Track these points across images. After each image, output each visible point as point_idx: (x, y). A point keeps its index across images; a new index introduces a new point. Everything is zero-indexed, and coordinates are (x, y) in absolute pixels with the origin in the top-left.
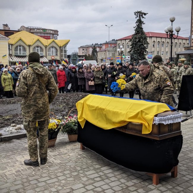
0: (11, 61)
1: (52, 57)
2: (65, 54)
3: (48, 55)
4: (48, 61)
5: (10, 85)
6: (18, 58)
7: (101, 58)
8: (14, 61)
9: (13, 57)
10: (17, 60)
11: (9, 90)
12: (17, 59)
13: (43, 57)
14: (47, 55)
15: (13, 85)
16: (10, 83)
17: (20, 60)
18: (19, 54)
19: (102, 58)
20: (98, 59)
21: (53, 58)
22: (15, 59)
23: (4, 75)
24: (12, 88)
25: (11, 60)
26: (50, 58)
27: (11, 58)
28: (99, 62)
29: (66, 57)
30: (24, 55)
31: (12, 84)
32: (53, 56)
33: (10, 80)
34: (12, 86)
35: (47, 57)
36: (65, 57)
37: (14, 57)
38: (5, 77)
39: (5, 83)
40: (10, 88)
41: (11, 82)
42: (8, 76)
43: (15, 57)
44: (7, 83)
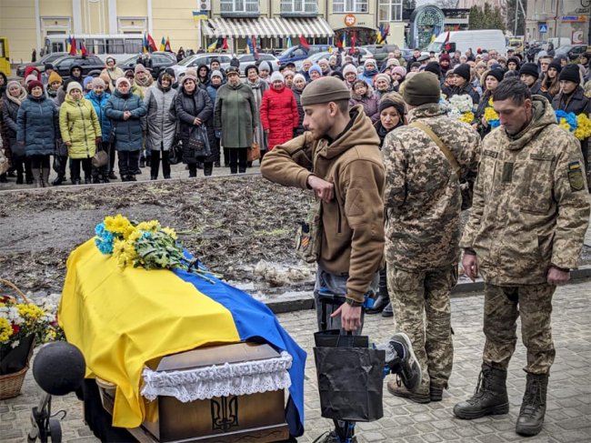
0: (208, 36)
1: (348, 18)
2: (393, 7)
3: (334, 9)
4: (331, 33)
5: (85, 138)
6: (231, 23)
7: (538, 18)
8: (217, 34)
9: (216, 20)
10: (226, 31)
11: (85, 156)
12: (227, 27)
13: (316, 18)
14: (331, 11)
15: (97, 137)
16: (88, 133)
17: (238, 30)
18: (234, 11)
19: (542, 19)
20: (527, 22)
21: (350, 21)
22: (220, 27)
23: (70, 102)
24: (94, 147)
25: (209, 32)
26: (338, 22)
27: (210, 26)
28: (531, 30)
29: (398, 18)
30: (252, 13)
31: (93, 136)
32: (351, 15)
33: (88, 123)
34: (94, 142)
35: (330, 18)
36: (393, 18)
37: (219, 19)
38: (73, 110)
39: (70, 130)
40: (87, 150)
41: (91, 127)
42: (83, 108)
43: (223, 20)
44: (77, 133)
